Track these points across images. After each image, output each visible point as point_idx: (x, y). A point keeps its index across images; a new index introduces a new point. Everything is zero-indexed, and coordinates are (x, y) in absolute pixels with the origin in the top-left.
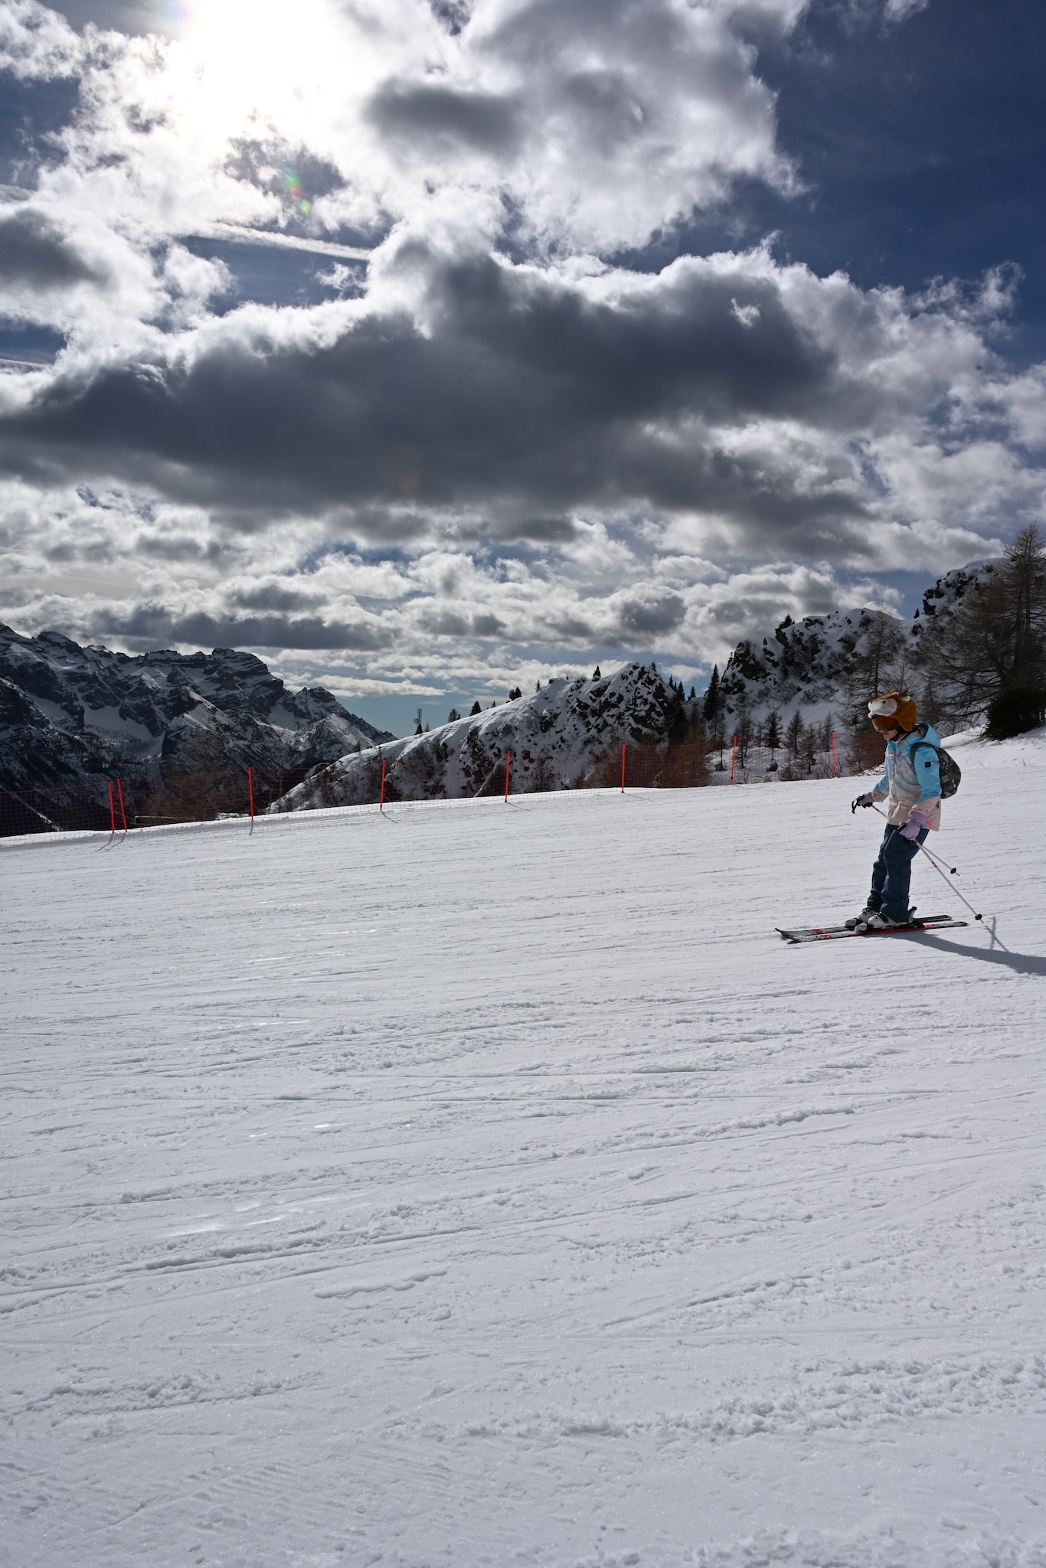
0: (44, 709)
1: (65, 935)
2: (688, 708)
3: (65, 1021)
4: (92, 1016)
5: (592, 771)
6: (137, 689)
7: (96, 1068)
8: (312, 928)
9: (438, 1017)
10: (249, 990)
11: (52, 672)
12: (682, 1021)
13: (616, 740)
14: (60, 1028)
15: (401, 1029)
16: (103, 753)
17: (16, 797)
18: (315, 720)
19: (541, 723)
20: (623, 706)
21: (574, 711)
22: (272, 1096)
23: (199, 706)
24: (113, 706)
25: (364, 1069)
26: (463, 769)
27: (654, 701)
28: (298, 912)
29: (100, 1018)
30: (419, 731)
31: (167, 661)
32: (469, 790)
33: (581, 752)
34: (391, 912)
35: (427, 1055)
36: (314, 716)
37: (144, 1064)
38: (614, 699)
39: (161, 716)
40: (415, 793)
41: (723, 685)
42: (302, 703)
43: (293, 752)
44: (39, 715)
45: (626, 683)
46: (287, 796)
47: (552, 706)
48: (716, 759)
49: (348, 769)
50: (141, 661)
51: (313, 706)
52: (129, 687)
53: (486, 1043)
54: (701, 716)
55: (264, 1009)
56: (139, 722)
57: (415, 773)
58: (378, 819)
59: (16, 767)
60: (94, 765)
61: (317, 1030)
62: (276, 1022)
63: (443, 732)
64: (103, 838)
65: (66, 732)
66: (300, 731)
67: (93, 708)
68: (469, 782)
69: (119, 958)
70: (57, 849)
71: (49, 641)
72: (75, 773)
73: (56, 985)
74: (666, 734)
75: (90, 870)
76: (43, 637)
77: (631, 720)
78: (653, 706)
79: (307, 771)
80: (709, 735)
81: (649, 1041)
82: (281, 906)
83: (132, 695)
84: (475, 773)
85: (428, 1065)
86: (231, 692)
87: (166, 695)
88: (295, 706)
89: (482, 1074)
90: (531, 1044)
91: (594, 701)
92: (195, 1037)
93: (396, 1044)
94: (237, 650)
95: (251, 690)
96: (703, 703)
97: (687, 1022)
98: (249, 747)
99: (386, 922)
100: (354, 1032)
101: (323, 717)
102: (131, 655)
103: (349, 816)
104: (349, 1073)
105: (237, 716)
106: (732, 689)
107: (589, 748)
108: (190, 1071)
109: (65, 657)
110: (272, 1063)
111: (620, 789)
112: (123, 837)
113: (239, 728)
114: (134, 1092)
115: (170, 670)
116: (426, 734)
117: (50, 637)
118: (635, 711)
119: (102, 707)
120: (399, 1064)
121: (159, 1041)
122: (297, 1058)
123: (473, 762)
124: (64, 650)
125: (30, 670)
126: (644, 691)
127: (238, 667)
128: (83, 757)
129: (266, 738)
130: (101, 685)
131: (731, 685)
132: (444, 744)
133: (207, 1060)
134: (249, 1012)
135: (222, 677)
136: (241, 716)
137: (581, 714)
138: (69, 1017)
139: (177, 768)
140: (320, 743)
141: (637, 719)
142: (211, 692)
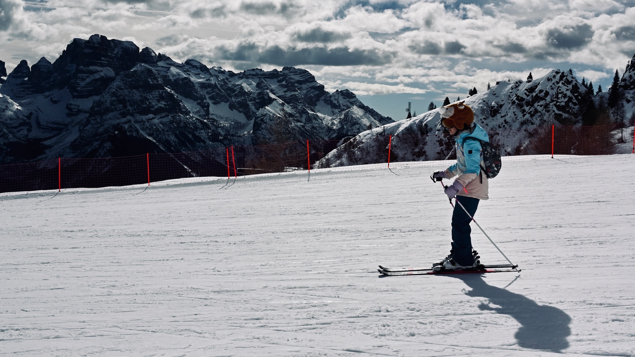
0: (188, 105)
1: (209, 240)
2: (596, 100)
3: (215, 292)
4: (229, 289)
5: (527, 142)
6: (239, 92)
7: (235, 322)
8: (353, 242)
9: (441, 305)
10: (319, 279)
11: (192, 83)
12: (616, 320)
13: (543, 122)
14: (212, 295)
15: (418, 311)
16: (220, 130)
17: (172, 155)
18: (344, 110)
19: (491, 111)
20: (548, 99)
21: (514, 103)
22: (341, 348)
23: (274, 102)
24: (225, 102)
25: (397, 336)
26: (438, 141)
27: (571, 95)
28: (343, 231)
29: (234, 291)
30: (409, 116)
31: (256, 75)
32: (442, 155)
33: (519, 130)
34: (402, 234)
35: (437, 330)
36: (343, 107)
37: (262, 321)
38: (542, 94)
39: (253, 108)
40: (407, 156)
41: (623, 83)
42: (335, 99)
43: (330, 129)
44: (185, 108)
45: (550, 84)
46: (327, 157)
47: (498, 100)
48: (617, 135)
49: (364, 141)
50: (241, 76)
51: (342, 101)
52: (235, 90)
53: (477, 325)
54: (606, 105)
55: (329, 292)
56: (240, 112)
57: (406, 143)
58: (387, 173)
59: (172, 138)
60: (215, 137)
61: (364, 308)
62: (338, 301)
63: (425, 117)
64: (223, 182)
65: (199, 118)
66: (334, 117)
67: (214, 103)
68: (442, 150)
69: (240, 255)
70: (198, 187)
71: (191, 65)
72: (204, 142)
73: (207, 269)
74: (580, 118)
75: (217, 201)
76: (188, 62)
77: (555, 108)
78: (570, 99)
79: (338, 142)
80: (612, 118)
81: (593, 332)
82: (332, 227)
83: (236, 96)
84: (446, 143)
85: (438, 336)
86: (293, 93)
87: (255, 95)
88: (331, 101)
89: (476, 346)
90: (507, 328)
91: (528, 96)
92: (290, 307)
93: (416, 321)
94: (297, 67)
95: (305, 92)
96: (608, 96)
97: (620, 321)
98: (303, 126)
99: (400, 240)
100: (388, 311)
101: (348, 107)
102: (236, 72)
103: (368, 171)
104: (388, 337)
105: (296, 108)
106: (629, 86)
107: (524, 127)
108: (289, 328)
109: (199, 74)
110: (339, 327)
111: (551, 156)
112: (234, 181)
113: (298, 115)
114: (258, 338)
115: (258, 80)
116: (413, 119)
117: (191, 62)
118: (557, 102)
119: (219, 103)
120: (419, 334)
121: (269, 308)
122: (354, 325)
123: (445, 137)
124: (199, 70)
125: (181, 82)
126: (564, 89)
127: (297, 78)
128: (209, 132)
129: (314, 121)
130: (219, 90)
131: (628, 83)
132: (426, 125)
133: (299, 322)
134: (321, 293)
135: (288, 84)
136: (299, 108)
137: (518, 105)
138: (216, 289)
139: (261, 140)
140: (346, 124)
141: (559, 108)
142: (282, 93)
